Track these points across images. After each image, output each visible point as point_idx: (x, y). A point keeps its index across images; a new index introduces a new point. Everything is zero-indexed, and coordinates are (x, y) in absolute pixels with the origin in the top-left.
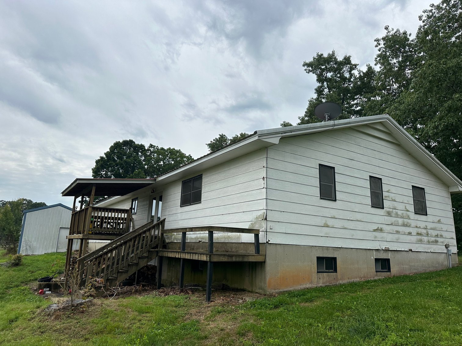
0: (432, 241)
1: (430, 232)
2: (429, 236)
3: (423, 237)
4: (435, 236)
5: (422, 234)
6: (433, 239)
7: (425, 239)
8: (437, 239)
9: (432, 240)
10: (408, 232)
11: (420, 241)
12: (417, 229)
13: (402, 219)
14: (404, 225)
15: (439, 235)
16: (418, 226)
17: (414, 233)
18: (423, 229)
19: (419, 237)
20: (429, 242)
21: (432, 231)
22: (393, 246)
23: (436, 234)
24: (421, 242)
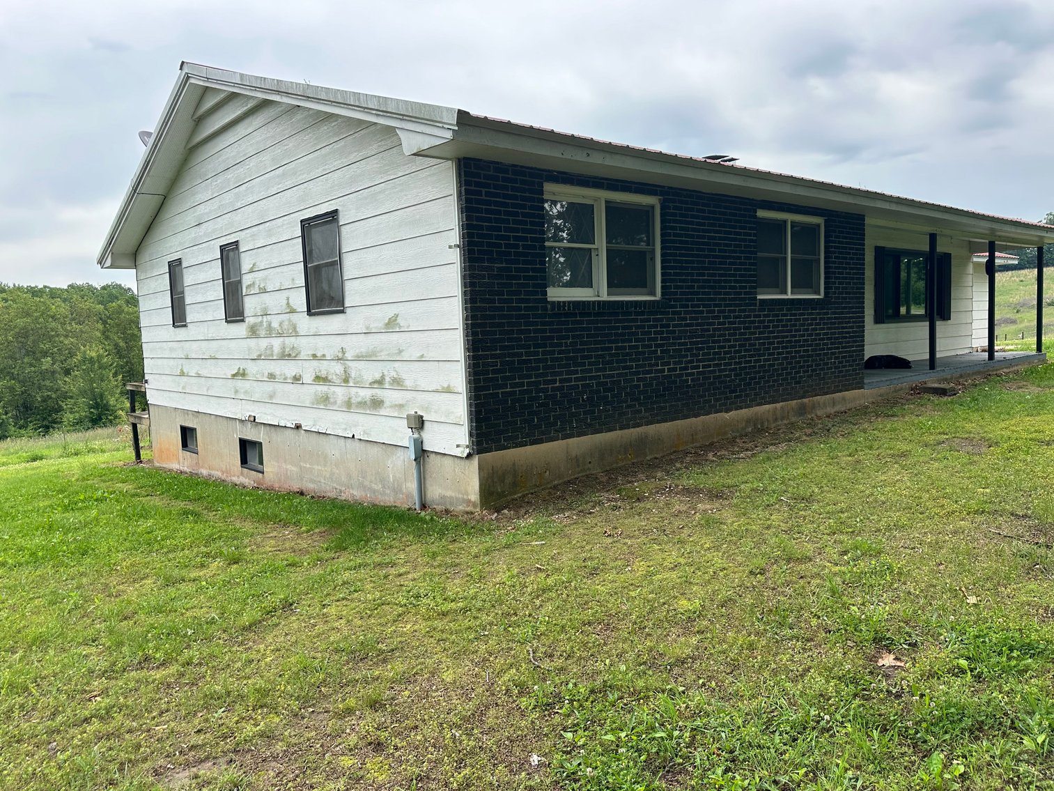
0: (360, 403)
1: (356, 368)
2: (351, 384)
3: (333, 389)
4: (370, 384)
5: (330, 378)
6: (366, 394)
7: (339, 393)
8: (379, 393)
9: (359, 399)
10: (294, 374)
11: (325, 401)
12: (315, 363)
13: (282, 339)
14: (286, 356)
15: (387, 379)
16: (319, 354)
17: (308, 378)
18: (334, 363)
19: (322, 389)
20: (348, 404)
21: (361, 365)
22: (265, 414)
23: (378, 376)
24: (326, 405)
